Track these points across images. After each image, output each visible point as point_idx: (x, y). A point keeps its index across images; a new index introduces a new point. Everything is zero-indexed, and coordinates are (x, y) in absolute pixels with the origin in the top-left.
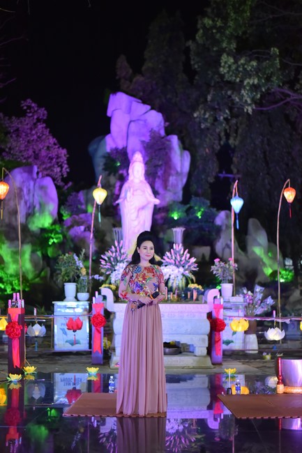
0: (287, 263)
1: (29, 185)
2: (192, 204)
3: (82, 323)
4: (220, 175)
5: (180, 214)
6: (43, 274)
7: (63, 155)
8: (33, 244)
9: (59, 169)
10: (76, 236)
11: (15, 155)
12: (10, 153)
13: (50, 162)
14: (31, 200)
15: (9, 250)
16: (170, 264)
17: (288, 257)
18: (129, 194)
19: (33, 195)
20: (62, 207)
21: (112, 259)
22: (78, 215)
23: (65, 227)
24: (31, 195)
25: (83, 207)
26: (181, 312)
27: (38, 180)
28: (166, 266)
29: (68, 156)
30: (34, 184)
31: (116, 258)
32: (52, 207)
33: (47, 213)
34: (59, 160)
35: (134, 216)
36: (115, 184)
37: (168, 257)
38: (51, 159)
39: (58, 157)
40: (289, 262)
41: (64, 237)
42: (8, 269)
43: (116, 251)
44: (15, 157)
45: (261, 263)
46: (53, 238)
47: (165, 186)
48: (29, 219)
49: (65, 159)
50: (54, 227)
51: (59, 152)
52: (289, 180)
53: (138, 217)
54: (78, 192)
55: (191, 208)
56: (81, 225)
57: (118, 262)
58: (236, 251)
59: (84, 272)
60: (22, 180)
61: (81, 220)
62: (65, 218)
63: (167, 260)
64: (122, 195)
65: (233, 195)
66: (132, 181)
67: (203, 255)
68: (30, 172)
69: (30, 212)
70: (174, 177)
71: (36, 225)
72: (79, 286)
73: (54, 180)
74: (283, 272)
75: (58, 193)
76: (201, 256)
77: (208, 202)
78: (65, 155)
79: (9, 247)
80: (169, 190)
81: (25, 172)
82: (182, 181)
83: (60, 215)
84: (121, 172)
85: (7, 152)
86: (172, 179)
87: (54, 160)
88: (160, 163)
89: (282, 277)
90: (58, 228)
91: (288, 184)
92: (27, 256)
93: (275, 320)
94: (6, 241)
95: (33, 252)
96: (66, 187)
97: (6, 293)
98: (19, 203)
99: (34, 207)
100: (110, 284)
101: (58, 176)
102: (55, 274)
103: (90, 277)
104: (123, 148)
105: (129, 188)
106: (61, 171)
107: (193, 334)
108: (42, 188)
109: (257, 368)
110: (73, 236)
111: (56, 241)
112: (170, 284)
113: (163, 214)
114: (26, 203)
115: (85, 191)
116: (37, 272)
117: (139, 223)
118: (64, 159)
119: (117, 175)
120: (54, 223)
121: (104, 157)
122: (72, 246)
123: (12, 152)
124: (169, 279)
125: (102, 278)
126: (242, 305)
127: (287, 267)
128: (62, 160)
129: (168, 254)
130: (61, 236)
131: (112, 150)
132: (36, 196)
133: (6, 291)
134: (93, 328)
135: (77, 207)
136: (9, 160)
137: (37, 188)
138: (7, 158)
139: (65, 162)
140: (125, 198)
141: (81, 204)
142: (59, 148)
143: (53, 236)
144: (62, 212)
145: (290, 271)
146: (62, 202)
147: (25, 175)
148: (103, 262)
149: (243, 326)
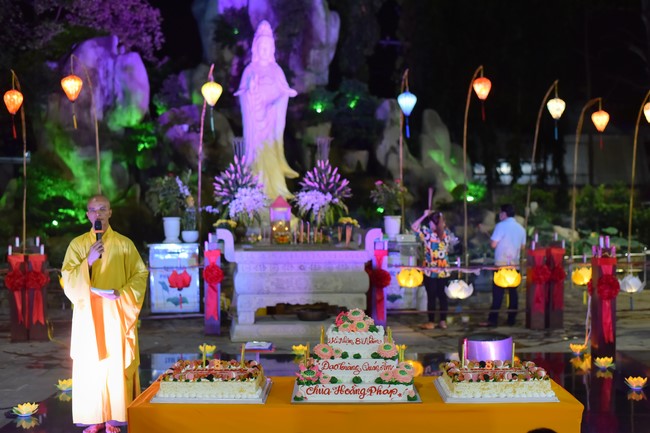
0: (477, 171)
1: (107, 64)
2: (342, 90)
3: (190, 279)
4: (383, 42)
5: (325, 105)
6: (130, 192)
7: (155, 18)
8: (115, 151)
9: (149, 39)
10: (176, 139)
11: (85, 18)
12: (77, 15)
13: (137, 28)
14: (110, 87)
15: (81, 160)
16: (313, 188)
17: (478, 162)
18: (252, 84)
19: (113, 80)
20: (156, 96)
21: (230, 183)
22: (178, 107)
23: (161, 125)
24: (110, 79)
25: (186, 95)
26: (330, 263)
27: (120, 57)
28: (306, 191)
29: (162, 19)
30: (115, 64)
31: (236, 182)
32: (141, 96)
33: (134, 106)
34: (150, 25)
35: (260, 114)
36: (231, 61)
37: (309, 178)
38: (137, 23)
39: (147, 21)
40: (480, 170)
41: (160, 139)
42: (79, 187)
43: (236, 172)
44: (84, 22)
45: (440, 174)
46: (143, 143)
47: (304, 65)
48: (108, 114)
49: (158, 23)
50: (144, 126)
51: (150, 14)
52: (481, 67)
53: (265, 116)
54: (177, 73)
55: (341, 95)
56: (184, 123)
57: (239, 186)
58: (406, 157)
59: (191, 201)
60: (96, 58)
61: (183, 116)
62: (160, 112)
63: (309, 183)
64: (243, 84)
65: (402, 89)
66: (257, 64)
67: (359, 163)
68: (108, 46)
69: (108, 103)
70: (317, 51)
71: (118, 122)
72: (184, 221)
73: (142, 54)
74: (472, 187)
75: (149, 73)
76: (355, 164)
77: (366, 86)
78: (158, 19)
79: (80, 156)
80: (310, 70)
81: (100, 45)
82: (328, 55)
83: (152, 108)
84: (240, 43)
85: (72, 14)
86: (313, 54)
87: (142, 25)
88: (297, 31)
89: (470, 195)
90: (150, 127)
91: (480, 73)
92: (107, 168)
93: (460, 270)
94: (76, 147)
95: (115, 162)
96: (160, 64)
97: (77, 223)
98: (94, 91)
99: (115, 97)
100: (228, 218)
101: (149, 49)
102: (147, 193)
103: (200, 210)
104: (243, 8)
105: (253, 73)
106: (152, 41)
107: (346, 293)
108: (124, 68)
109: (434, 338)
110: (173, 139)
111: (147, 146)
112: (313, 218)
113: (301, 106)
114: (102, 90)
115: (188, 72)
116: (122, 191)
117: (267, 124)
118: (156, 24)
119: (234, 48)
120: (145, 120)
121: (215, 21)
122: (171, 153)
123: (80, 14)
124: (311, 209)
125: (216, 211)
126: (413, 246)
127: (477, 177)
128: (154, 26)
129: (310, 174)
130: (154, 139)
131: (226, 10)
132: (117, 80)
133: (78, 220)
134: (206, 285)
135: (177, 95)
136: (76, 27)
137: (118, 69)
138: (73, 23)
139: (159, 28)
140: (247, 89)
141: (183, 91)
142: (148, 7)
143: (143, 138)
144: (156, 103)
145: (482, 185)
146: (155, 88)
147: (101, 50)
148: (218, 188)
149: (415, 279)
